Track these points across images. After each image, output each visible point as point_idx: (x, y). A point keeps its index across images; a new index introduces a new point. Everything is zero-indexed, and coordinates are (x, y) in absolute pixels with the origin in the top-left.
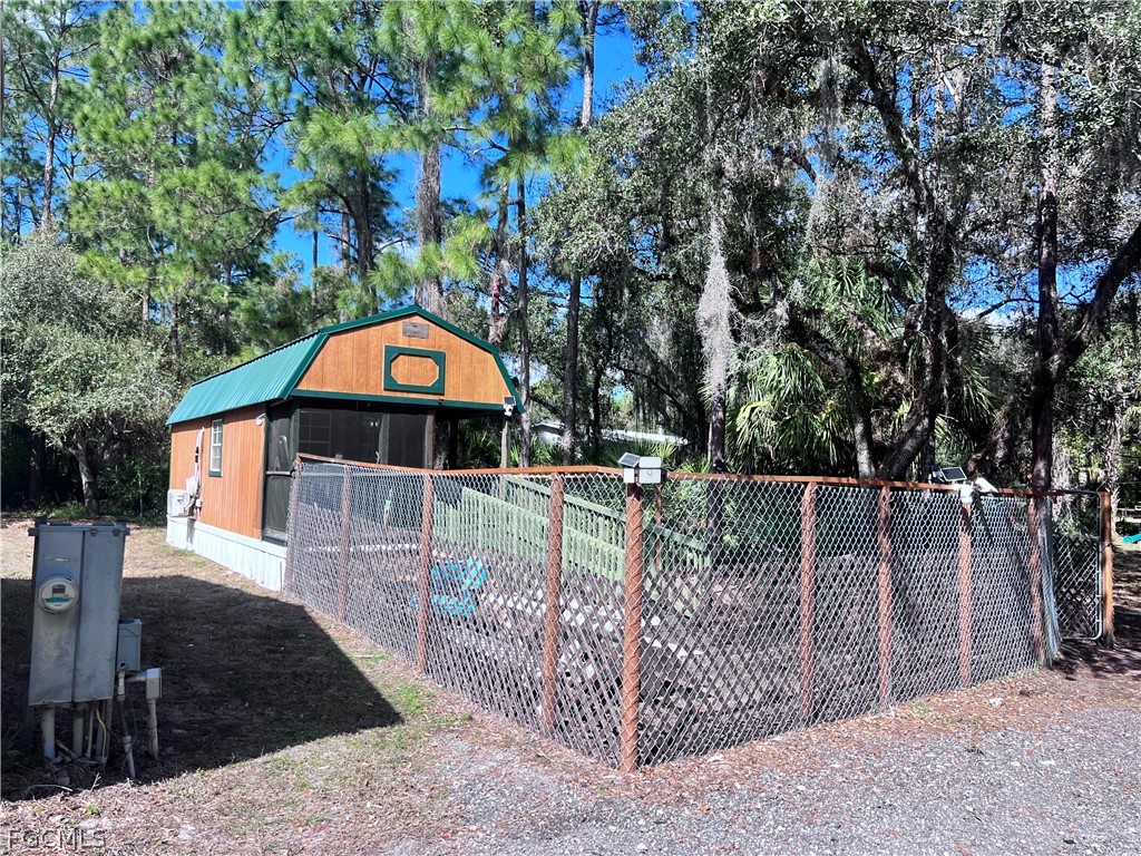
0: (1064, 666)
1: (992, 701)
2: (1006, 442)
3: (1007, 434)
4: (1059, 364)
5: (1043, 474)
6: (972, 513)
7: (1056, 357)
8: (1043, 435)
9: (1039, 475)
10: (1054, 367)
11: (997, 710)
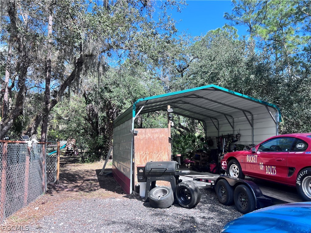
0: (49, 192)
1: (36, 209)
2: (34, 128)
3: (35, 126)
4: (51, 107)
5: (44, 137)
6: (30, 150)
7: (50, 104)
8: (45, 126)
9: (43, 137)
10: (49, 107)
11: (38, 211)
